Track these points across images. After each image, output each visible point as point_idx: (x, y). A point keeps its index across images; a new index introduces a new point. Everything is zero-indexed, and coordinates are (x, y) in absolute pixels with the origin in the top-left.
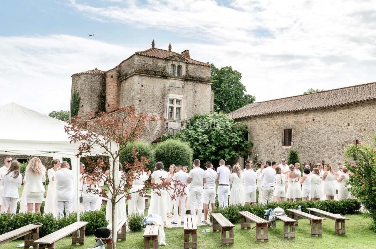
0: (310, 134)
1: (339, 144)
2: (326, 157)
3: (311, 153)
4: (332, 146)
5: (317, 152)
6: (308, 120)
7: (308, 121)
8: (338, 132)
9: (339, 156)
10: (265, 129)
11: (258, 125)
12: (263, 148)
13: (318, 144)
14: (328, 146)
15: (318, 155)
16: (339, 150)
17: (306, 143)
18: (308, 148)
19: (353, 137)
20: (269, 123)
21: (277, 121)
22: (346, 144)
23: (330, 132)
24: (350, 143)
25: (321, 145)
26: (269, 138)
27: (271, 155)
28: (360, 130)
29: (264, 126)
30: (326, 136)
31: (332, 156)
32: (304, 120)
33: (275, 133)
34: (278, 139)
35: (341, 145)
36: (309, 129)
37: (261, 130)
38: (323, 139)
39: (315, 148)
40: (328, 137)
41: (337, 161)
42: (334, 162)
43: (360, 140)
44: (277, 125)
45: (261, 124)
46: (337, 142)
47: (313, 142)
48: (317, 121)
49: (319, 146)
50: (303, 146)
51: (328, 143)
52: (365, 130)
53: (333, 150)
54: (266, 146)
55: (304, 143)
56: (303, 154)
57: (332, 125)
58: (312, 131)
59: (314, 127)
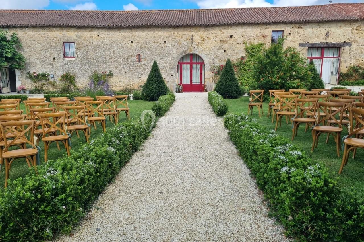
0: (96, 48)
1: (124, 57)
2: (113, 67)
3: (97, 64)
4: (118, 59)
5: (104, 63)
6: (92, 35)
7: (93, 37)
8: (123, 47)
9: (124, 66)
10: (39, 41)
11: (28, 35)
12: (37, 59)
13: (105, 57)
14: (115, 58)
15: (105, 65)
16: (125, 61)
17: (91, 55)
18: (95, 60)
19: (136, 52)
20: (44, 35)
21: (55, 33)
22: (130, 57)
23: (116, 48)
24: (134, 56)
25: (107, 57)
26: (46, 50)
27: (50, 67)
28: (141, 47)
29: (37, 37)
30: (112, 50)
31: (119, 66)
32: (88, 35)
33: (52, 45)
34: (57, 51)
35: (126, 58)
36: (94, 44)
37: (33, 41)
38: (109, 52)
39: (102, 60)
40: (114, 51)
41: (123, 70)
42: (121, 70)
43: (142, 54)
44: (55, 38)
45: (32, 35)
46: (123, 56)
47: (99, 55)
48: (102, 37)
49: (105, 58)
50: (89, 59)
51: (114, 56)
52: (145, 47)
53: (119, 62)
54: (42, 57)
55: (89, 56)
56: (89, 65)
57: (117, 42)
58: (97, 46)
59: (100, 43)
